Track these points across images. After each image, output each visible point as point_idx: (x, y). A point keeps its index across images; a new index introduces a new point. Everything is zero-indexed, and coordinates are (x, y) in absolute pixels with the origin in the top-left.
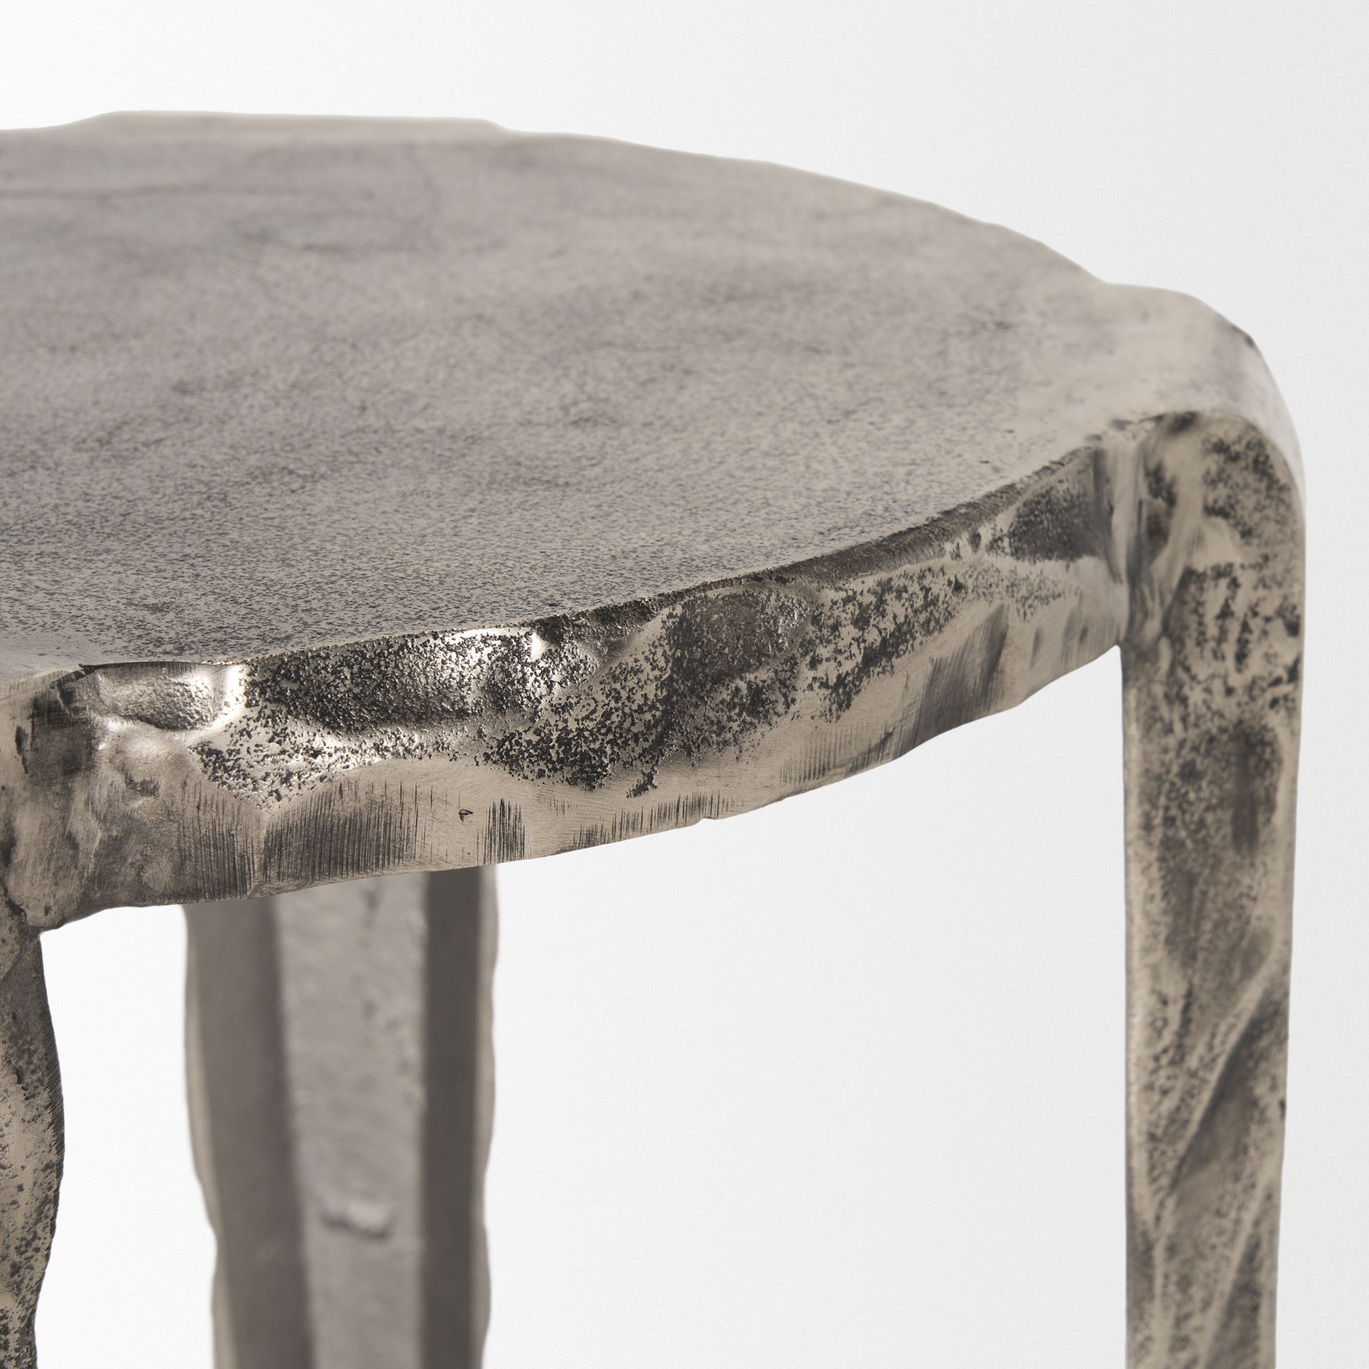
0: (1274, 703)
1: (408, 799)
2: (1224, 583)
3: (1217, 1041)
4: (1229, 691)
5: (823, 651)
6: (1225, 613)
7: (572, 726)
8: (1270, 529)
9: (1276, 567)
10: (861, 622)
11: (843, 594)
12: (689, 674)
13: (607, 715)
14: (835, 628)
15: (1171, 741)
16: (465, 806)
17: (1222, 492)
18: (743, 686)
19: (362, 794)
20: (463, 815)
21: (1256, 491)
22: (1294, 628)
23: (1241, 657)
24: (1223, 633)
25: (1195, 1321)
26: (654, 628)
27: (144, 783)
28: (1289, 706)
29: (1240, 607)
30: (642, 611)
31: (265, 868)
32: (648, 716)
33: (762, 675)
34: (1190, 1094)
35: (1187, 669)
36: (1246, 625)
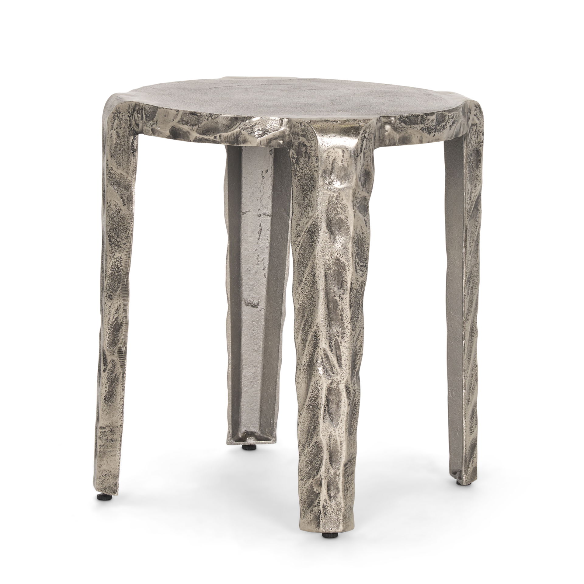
0: (481, 146)
1: (412, 135)
2: (476, 126)
3: (475, 198)
4: (476, 143)
5: (449, 121)
6: (476, 131)
7: (428, 127)
8: (481, 119)
9: (481, 125)
10: (452, 118)
11: (450, 114)
12: (437, 122)
13: (431, 126)
14: (450, 119)
15: (470, 149)
17: (476, 112)
20: (418, 137)
21: (479, 113)
22: (483, 135)
23: (477, 138)
24: (475, 134)
25: (471, 244)
26: (434, 116)
27: (387, 131)
28: (482, 146)
29: (477, 130)
30: (434, 113)
31: (398, 142)
32: (434, 127)
33: (444, 124)
34: (471, 206)
35: (472, 139)
36: (478, 133)
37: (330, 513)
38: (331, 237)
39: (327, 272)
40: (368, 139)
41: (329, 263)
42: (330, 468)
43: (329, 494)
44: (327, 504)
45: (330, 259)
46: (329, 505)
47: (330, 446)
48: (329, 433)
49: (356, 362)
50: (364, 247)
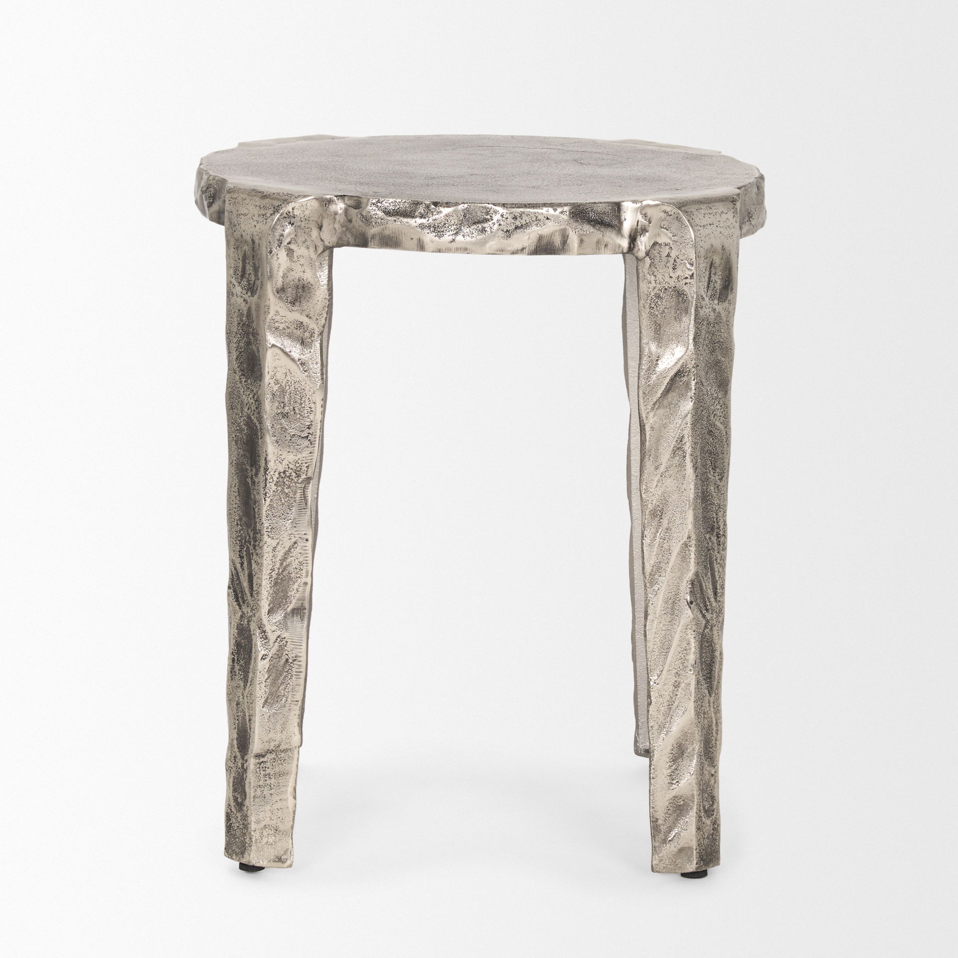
1: (400, 233)
2: (668, 248)
4: (671, 277)
5: (503, 223)
6: (668, 256)
7: (436, 224)
10: (515, 219)
13: (444, 223)
14: (507, 218)
16: (412, 237)
18: (480, 227)
19: (390, 230)
20: (411, 239)
23: (675, 269)
24: (668, 261)
26: (459, 208)
27: (350, 219)
31: (371, 241)
32: (454, 226)
35: (656, 268)
36: (675, 261)
37: (235, 829)
38: (241, 379)
39: (238, 435)
40: (299, 226)
41: (239, 421)
42: (237, 755)
43: (235, 797)
44: (231, 812)
45: (240, 415)
46: (234, 815)
47: (237, 720)
48: (237, 699)
49: (290, 593)
50: (303, 406)
